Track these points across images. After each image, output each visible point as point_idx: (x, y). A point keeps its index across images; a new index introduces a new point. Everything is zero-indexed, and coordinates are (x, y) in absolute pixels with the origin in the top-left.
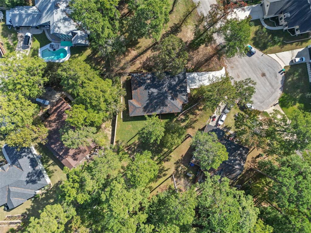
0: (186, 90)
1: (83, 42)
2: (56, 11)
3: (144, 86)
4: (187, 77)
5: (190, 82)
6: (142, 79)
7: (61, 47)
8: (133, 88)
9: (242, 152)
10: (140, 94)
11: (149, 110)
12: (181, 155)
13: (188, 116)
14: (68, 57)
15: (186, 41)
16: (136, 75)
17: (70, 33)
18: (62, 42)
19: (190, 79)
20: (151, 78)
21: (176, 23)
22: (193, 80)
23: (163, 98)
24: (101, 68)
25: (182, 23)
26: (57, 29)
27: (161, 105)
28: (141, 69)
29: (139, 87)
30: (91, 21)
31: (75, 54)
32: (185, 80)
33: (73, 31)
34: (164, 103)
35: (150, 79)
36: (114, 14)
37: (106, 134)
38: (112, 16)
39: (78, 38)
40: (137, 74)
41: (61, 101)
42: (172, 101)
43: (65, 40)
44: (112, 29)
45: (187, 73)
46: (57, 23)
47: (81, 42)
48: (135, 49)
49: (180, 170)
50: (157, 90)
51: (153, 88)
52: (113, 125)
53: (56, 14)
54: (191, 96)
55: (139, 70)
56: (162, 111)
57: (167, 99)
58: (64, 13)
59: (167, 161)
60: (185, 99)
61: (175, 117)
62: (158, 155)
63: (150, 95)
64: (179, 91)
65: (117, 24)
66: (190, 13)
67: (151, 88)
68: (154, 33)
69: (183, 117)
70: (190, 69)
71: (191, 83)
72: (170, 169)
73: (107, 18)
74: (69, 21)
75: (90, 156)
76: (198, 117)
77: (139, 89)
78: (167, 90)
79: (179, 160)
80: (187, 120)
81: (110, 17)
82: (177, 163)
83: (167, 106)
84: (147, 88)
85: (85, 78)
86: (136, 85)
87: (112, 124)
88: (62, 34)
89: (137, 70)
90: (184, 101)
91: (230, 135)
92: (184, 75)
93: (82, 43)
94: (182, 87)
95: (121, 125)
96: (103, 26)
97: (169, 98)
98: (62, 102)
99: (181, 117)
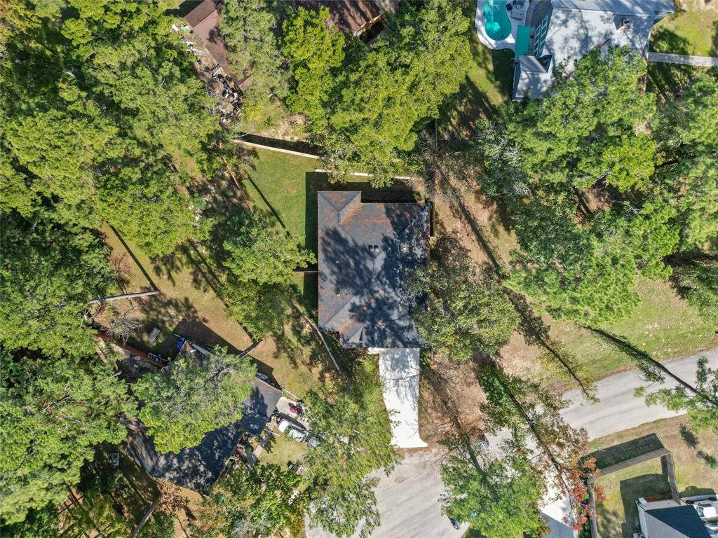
0: (373, 345)
1: (521, 85)
2: (608, 19)
3: (392, 237)
4: (408, 350)
5: (396, 356)
6: (412, 233)
7: (514, 25)
8: (391, 206)
9: (201, 477)
10: (375, 224)
11: (329, 244)
12: (207, 318)
13: (308, 342)
14: (487, 43)
15: (502, 354)
16: (425, 219)
17: (549, 50)
18: (528, 30)
19: (404, 356)
20: (413, 257)
21: (550, 333)
22: (400, 364)
23: (356, 284)
24: (450, 128)
25: (548, 348)
26: (563, 17)
27: (340, 277)
28: (441, 233)
29: (393, 223)
30: (569, 102)
31: (494, 62)
32: (399, 343)
33: (554, 61)
34: (345, 286)
35: (411, 253)
36: (586, 171)
37: (277, 126)
38: (581, 166)
39: (535, 71)
40: (426, 222)
41: (371, 11)
42: (348, 306)
43: (532, 37)
44: (544, 161)
45: (418, 350)
46: (577, 19)
47: (524, 79)
48: (494, 220)
49: (169, 311)
50: (380, 269)
51: (385, 260)
52: (298, 146)
53: (602, 17)
54: (358, 355)
55: (439, 227)
56: (325, 279)
57: (355, 294)
58: (602, 40)
59: (195, 281)
60: (351, 341)
61: (308, 311)
62: (211, 257)
63: (368, 251)
64: (373, 327)
65: (558, 177)
66: (571, 372)
67: (387, 254)
68: (524, 275)
69: (306, 330)
70: (430, 358)
71: (393, 359)
72: (174, 285)
73: (574, 149)
74: (580, 52)
75: (220, 76)
76: (303, 369)
77: (388, 221)
78: (377, 295)
79: (195, 311)
80: (299, 340)
81: (579, 160)
82: (188, 305)
83: (337, 291)
84: (389, 244)
85: (417, 76)
86: (397, 215)
87: (303, 143)
88: (547, 28)
89: (437, 222)
90: (346, 338)
91: (252, 447)
92: (415, 343)
93: (520, 81)
94: (383, 335)
95: (298, 166)
96: (554, 135)
97: (357, 300)
98: (369, 15)
99: (308, 325)
